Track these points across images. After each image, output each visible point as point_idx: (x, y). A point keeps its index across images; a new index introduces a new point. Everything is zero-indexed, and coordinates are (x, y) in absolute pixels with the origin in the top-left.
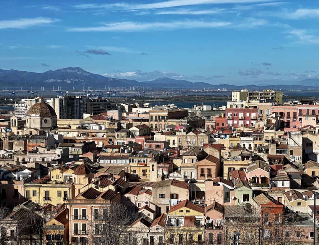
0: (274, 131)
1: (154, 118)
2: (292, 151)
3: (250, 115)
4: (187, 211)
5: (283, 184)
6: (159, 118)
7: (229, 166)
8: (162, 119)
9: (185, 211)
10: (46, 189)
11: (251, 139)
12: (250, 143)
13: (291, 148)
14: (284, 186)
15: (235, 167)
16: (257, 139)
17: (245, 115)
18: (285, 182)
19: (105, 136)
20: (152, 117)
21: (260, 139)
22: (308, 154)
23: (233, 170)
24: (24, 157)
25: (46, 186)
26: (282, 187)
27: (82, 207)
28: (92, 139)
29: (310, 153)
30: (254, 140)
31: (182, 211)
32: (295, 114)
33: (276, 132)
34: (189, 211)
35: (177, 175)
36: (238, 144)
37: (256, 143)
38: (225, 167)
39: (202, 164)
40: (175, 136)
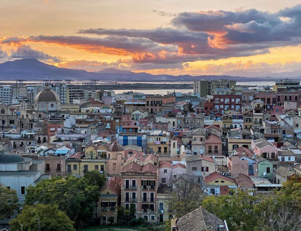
0: (262, 114)
1: (150, 103)
2: (285, 131)
3: (235, 101)
4: (222, 182)
5: (289, 159)
6: (154, 103)
7: (233, 144)
8: (157, 103)
9: (220, 182)
10: (85, 164)
11: (242, 121)
12: (241, 124)
13: (284, 128)
14: (290, 160)
15: (238, 144)
16: (247, 121)
17: (230, 100)
18: (291, 157)
19: (112, 119)
20: (148, 102)
21: (250, 121)
22: (296, 134)
23: (236, 147)
24: (44, 136)
25: (85, 161)
26: (288, 161)
27: (132, 179)
28: (100, 121)
29: (298, 133)
30: (244, 122)
31: (217, 182)
32: (274, 99)
33: (264, 115)
34: (223, 182)
35: (188, 152)
36: (231, 125)
37: (246, 124)
38: (229, 144)
39: (210, 142)
40: (175, 118)
